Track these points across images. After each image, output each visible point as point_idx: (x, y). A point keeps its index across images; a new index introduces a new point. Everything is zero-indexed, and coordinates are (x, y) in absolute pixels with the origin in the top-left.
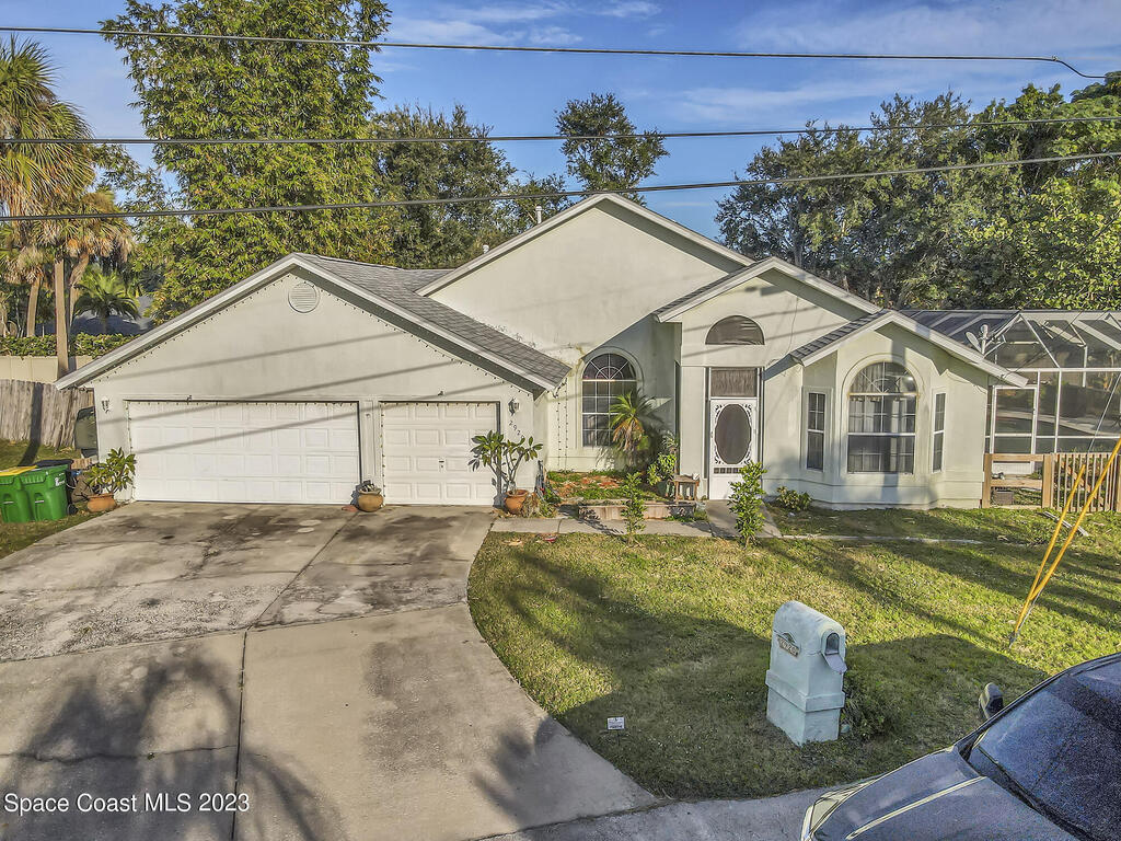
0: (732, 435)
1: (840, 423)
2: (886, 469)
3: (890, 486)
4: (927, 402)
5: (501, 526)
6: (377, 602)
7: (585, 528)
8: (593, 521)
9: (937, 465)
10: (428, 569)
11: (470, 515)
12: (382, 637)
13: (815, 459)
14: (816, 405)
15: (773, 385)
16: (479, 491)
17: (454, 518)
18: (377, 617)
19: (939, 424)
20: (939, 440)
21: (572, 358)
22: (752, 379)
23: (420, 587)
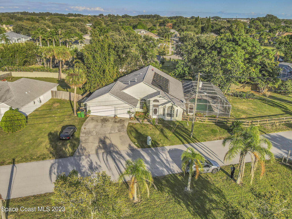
0: (155, 111)
1: (166, 112)
2: (171, 117)
3: (171, 118)
4: (176, 110)
5: (130, 122)
6: (119, 131)
7: (138, 122)
8: (139, 121)
9: (177, 116)
10: (123, 127)
11: (127, 119)
12: (120, 135)
13: (164, 115)
14: (164, 110)
15: (160, 107)
16: (128, 116)
17: (125, 120)
18: (119, 133)
19: (177, 112)
20: (177, 114)
21: (139, 99)
22: (158, 106)
23: (122, 130)
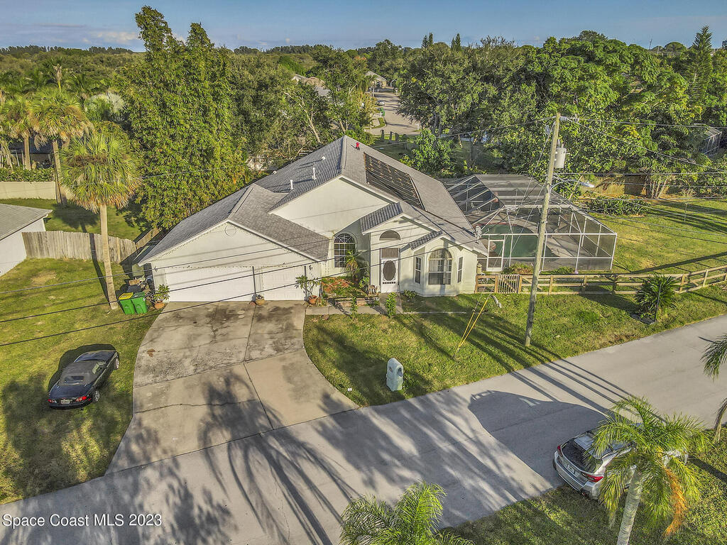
0: (389, 271)
1: (426, 269)
2: (442, 283)
3: (443, 289)
4: (456, 261)
5: (309, 312)
6: (278, 350)
7: (337, 312)
8: (340, 308)
9: (459, 280)
10: (289, 334)
11: (297, 304)
12: (283, 363)
13: (418, 279)
14: (418, 262)
15: (403, 254)
16: (298, 295)
17: (292, 308)
18: (279, 356)
19: (460, 267)
20: (460, 273)
21: (330, 235)
22: (395, 252)
23: (289, 342)
